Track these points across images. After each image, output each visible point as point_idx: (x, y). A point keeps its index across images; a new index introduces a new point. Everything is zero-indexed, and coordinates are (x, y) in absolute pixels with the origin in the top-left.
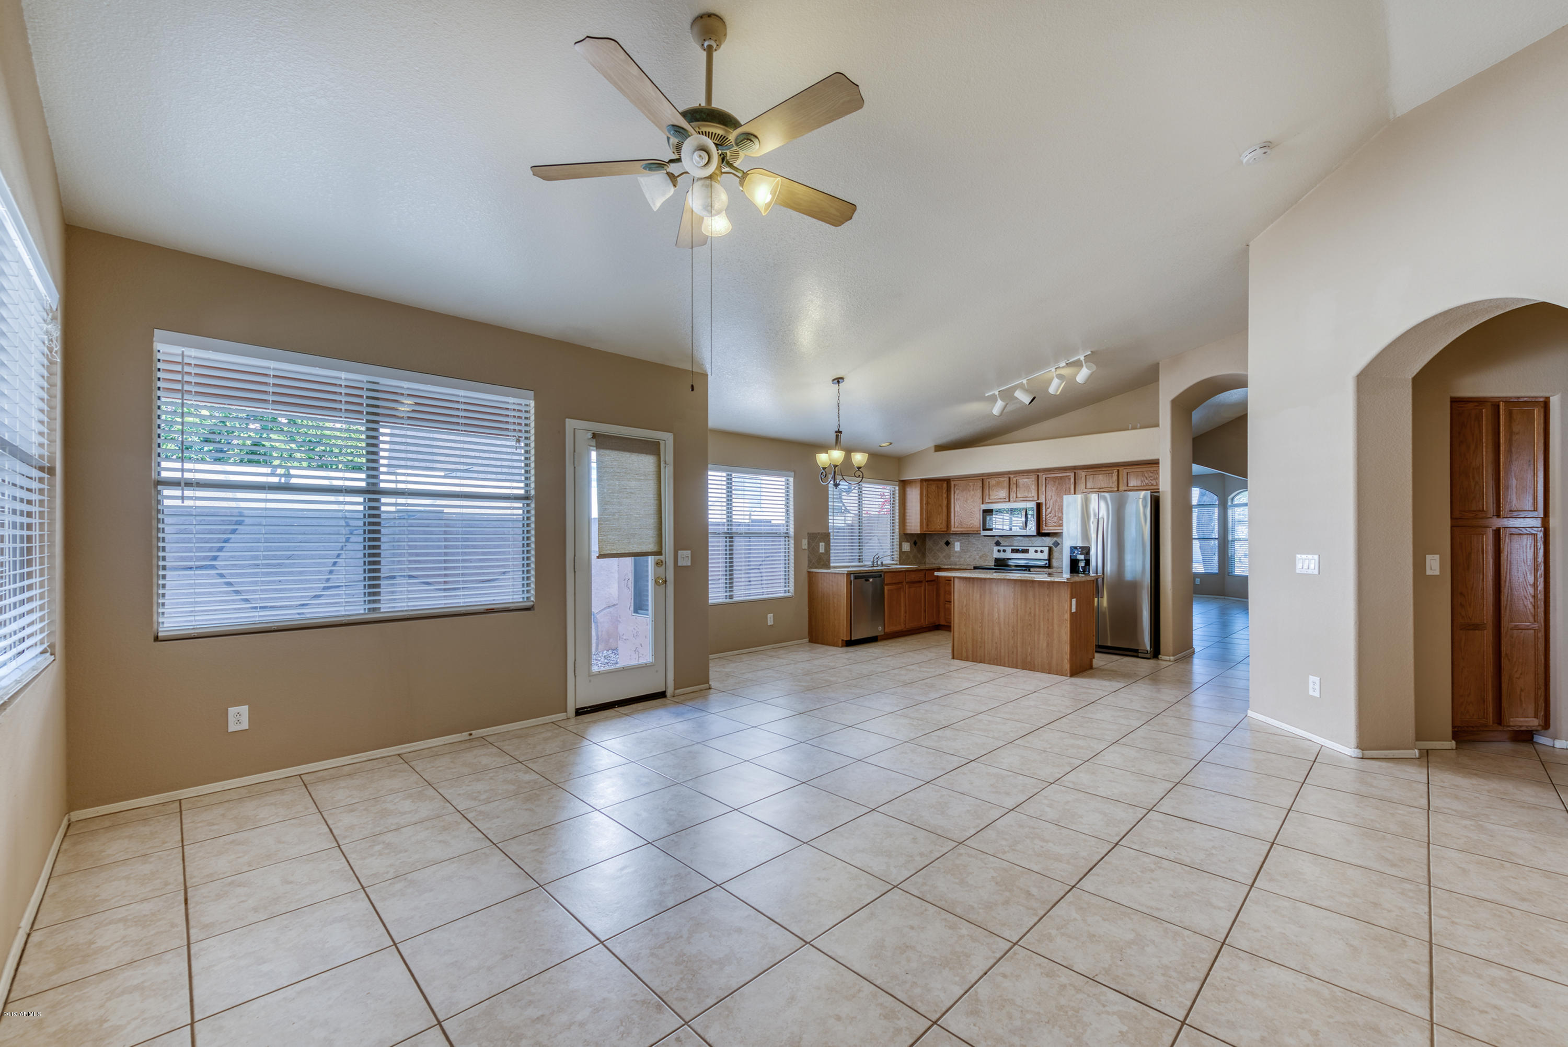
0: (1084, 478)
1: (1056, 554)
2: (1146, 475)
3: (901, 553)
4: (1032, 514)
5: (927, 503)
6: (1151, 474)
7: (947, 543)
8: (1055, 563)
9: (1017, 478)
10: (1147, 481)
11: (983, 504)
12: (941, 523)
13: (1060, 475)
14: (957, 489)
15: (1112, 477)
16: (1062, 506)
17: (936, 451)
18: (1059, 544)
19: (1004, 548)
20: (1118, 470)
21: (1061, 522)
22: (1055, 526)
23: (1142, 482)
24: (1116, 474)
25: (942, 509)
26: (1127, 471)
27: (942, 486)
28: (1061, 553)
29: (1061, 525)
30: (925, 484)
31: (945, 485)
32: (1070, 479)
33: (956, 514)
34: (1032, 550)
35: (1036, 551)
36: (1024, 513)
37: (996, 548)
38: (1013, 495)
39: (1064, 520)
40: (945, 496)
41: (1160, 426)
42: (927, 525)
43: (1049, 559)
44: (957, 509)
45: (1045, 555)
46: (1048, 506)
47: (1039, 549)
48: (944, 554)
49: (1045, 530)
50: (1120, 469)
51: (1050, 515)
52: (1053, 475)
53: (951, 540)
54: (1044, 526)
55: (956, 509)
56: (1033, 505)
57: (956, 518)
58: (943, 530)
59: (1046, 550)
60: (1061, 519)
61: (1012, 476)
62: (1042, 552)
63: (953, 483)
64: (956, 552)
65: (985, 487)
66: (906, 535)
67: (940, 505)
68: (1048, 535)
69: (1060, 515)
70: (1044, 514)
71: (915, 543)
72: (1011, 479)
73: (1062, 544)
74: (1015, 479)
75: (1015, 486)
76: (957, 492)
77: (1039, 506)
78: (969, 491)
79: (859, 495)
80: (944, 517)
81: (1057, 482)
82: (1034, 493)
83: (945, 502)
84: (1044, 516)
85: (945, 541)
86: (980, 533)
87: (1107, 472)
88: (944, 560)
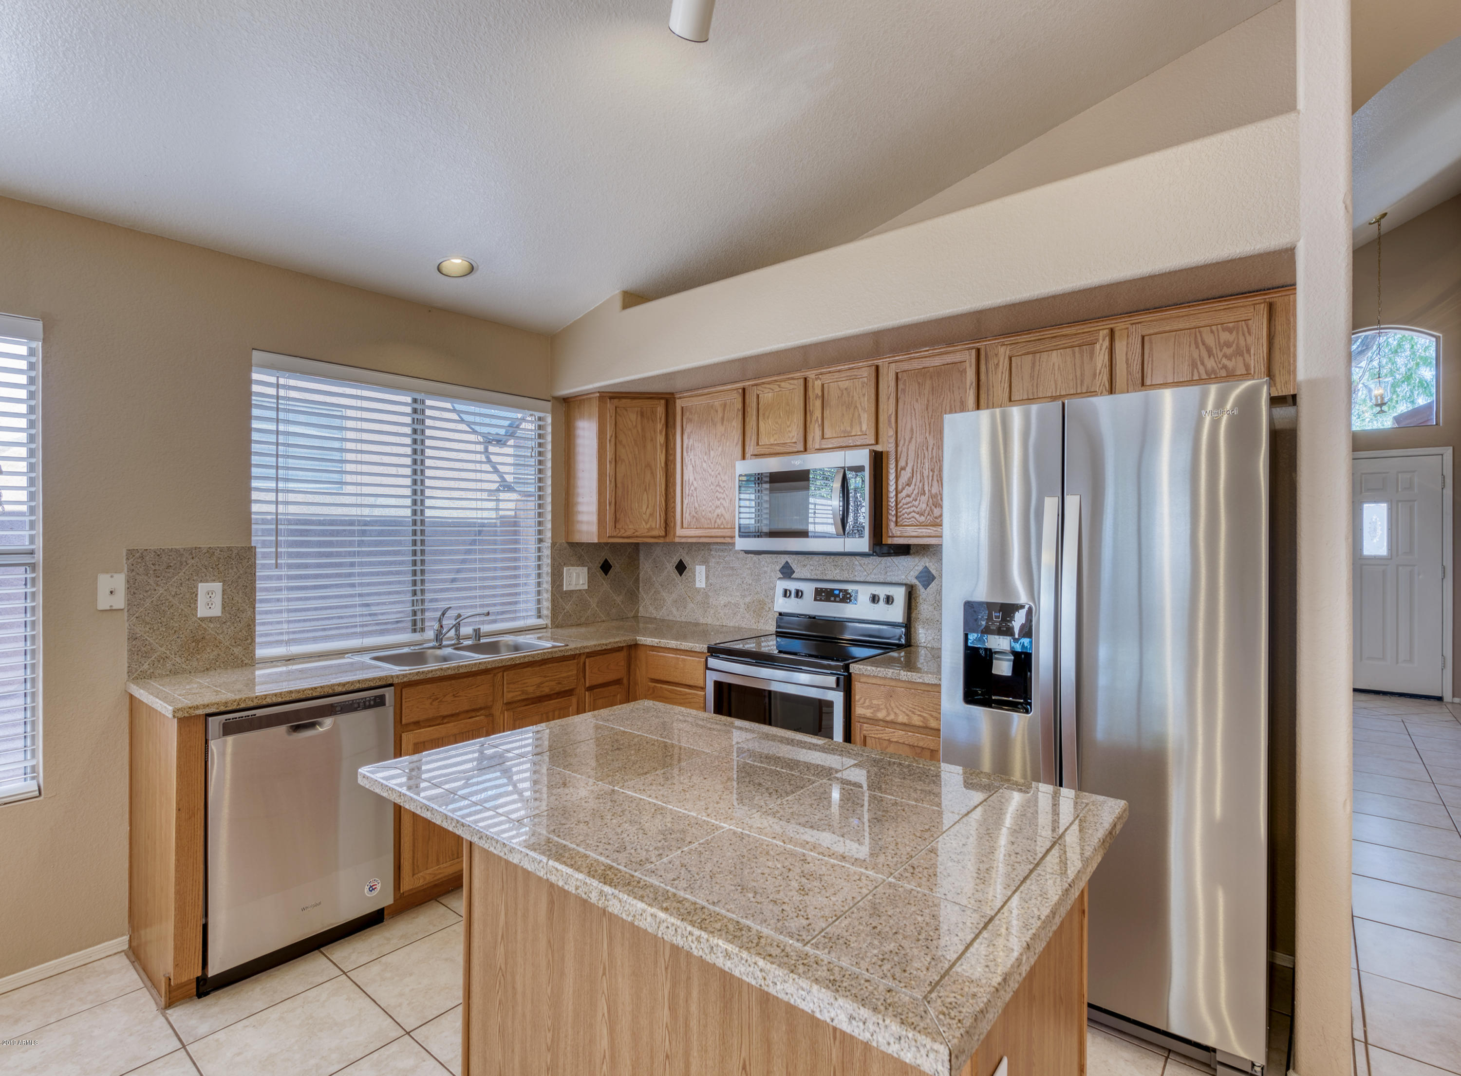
0: (1004, 364)
1: (924, 609)
2: (1210, 340)
3: (558, 594)
4: (861, 484)
5: (616, 460)
6: (1225, 336)
7: (681, 568)
8: (922, 635)
9: (826, 379)
10: (1210, 363)
11: (744, 458)
12: (651, 515)
13: (937, 361)
14: (690, 420)
15: (1092, 354)
16: (940, 460)
17: (626, 306)
18: (934, 578)
19: (801, 586)
20: (1112, 332)
21: (937, 512)
22: (921, 525)
23: (1194, 365)
24: (1107, 343)
25: (653, 474)
26: (1142, 330)
27: (653, 412)
28: (938, 604)
29: (937, 523)
30: (610, 406)
31: (660, 410)
32: (965, 371)
33: (686, 491)
34: (863, 593)
35: (874, 599)
36: (837, 485)
37: (782, 585)
38: (815, 432)
39: (946, 504)
40: (661, 439)
41: (1301, 104)
42: (616, 521)
43: (908, 625)
44: (689, 475)
45: (896, 613)
46: (902, 463)
47: (882, 592)
48: (674, 596)
49: (897, 535)
50: (1119, 326)
51: (908, 490)
52: (916, 365)
53: (687, 560)
54: (892, 525)
55: (686, 478)
56: (862, 458)
57: (686, 502)
58: (655, 533)
59: (899, 594)
60: (936, 502)
61: (811, 374)
62: (889, 600)
63: (679, 404)
64: (698, 590)
65: (748, 409)
66: (575, 546)
67: (648, 465)
68: (904, 550)
69: (934, 490)
70: (892, 488)
71: (606, 567)
72: (810, 385)
73: (941, 577)
74: (818, 383)
75: (818, 403)
76: (688, 430)
77: (878, 460)
78: (715, 424)
79: (415, 431)
80: (660, 499)
81: (928, 382)
82: (866, 424)
83: (661, 457)
84: (892, 494)
85: (675, 561)
86: (733, 544)
87: (1076, 341)
88: (674, 610)
